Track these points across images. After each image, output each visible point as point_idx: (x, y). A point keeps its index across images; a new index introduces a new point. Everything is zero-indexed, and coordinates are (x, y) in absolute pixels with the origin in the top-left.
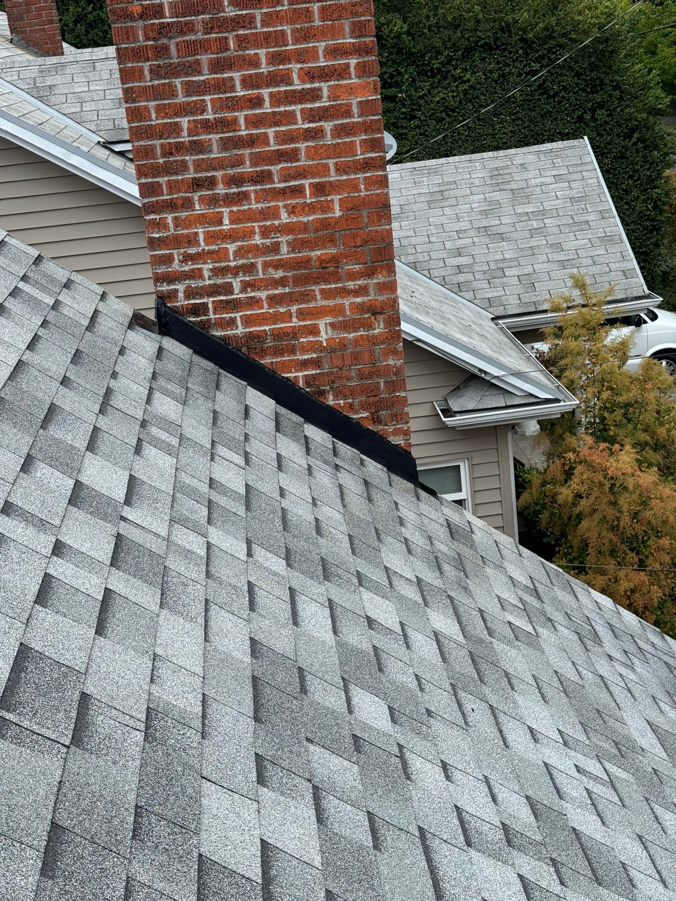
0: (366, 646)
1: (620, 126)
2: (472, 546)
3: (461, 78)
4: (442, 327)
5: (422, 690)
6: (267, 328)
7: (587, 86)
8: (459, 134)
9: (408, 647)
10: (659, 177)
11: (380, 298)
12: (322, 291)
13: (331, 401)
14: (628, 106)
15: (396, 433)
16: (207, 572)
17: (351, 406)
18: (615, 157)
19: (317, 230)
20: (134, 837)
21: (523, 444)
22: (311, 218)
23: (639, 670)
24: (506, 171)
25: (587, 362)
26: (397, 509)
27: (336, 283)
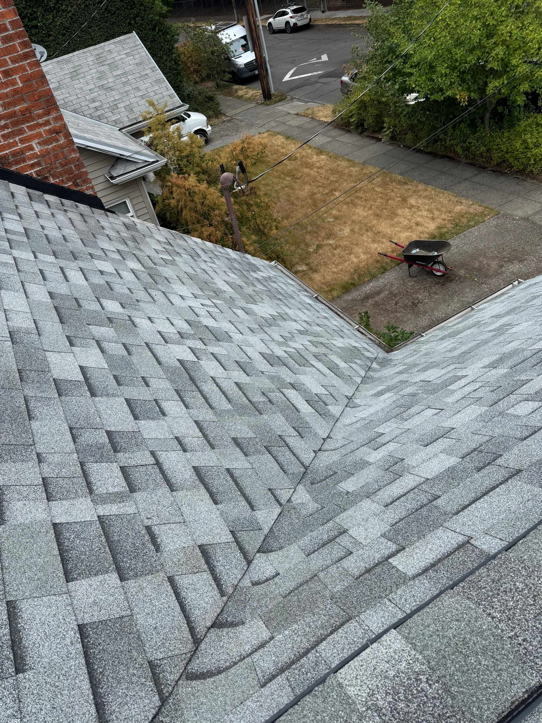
0: (102, 282)
1: (149, 24)
2: (137, 231)
3: (66, 10)
4: (96, 138)
5: (132, 293)
6: (7, 152)
7: (128, 6)
8: (75, 41)
9: (121, 278)
10: (173, 48)
11: (57, 125)
12: (28, 127)
13: (52, 181)
14: (149, 14)
15: (88, 189)
16: (18, 270)
17: (62, 181)
18: (151, 41)
19: (13, 96)
20: (21, 381)
21: (151, 186)
22: (8, 90)
23: (217, 263)
24: (103, 55)
25: (165, 140)
26: (99, 223)
27: (33, 121)
